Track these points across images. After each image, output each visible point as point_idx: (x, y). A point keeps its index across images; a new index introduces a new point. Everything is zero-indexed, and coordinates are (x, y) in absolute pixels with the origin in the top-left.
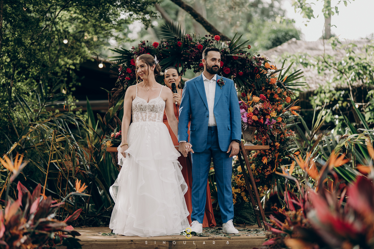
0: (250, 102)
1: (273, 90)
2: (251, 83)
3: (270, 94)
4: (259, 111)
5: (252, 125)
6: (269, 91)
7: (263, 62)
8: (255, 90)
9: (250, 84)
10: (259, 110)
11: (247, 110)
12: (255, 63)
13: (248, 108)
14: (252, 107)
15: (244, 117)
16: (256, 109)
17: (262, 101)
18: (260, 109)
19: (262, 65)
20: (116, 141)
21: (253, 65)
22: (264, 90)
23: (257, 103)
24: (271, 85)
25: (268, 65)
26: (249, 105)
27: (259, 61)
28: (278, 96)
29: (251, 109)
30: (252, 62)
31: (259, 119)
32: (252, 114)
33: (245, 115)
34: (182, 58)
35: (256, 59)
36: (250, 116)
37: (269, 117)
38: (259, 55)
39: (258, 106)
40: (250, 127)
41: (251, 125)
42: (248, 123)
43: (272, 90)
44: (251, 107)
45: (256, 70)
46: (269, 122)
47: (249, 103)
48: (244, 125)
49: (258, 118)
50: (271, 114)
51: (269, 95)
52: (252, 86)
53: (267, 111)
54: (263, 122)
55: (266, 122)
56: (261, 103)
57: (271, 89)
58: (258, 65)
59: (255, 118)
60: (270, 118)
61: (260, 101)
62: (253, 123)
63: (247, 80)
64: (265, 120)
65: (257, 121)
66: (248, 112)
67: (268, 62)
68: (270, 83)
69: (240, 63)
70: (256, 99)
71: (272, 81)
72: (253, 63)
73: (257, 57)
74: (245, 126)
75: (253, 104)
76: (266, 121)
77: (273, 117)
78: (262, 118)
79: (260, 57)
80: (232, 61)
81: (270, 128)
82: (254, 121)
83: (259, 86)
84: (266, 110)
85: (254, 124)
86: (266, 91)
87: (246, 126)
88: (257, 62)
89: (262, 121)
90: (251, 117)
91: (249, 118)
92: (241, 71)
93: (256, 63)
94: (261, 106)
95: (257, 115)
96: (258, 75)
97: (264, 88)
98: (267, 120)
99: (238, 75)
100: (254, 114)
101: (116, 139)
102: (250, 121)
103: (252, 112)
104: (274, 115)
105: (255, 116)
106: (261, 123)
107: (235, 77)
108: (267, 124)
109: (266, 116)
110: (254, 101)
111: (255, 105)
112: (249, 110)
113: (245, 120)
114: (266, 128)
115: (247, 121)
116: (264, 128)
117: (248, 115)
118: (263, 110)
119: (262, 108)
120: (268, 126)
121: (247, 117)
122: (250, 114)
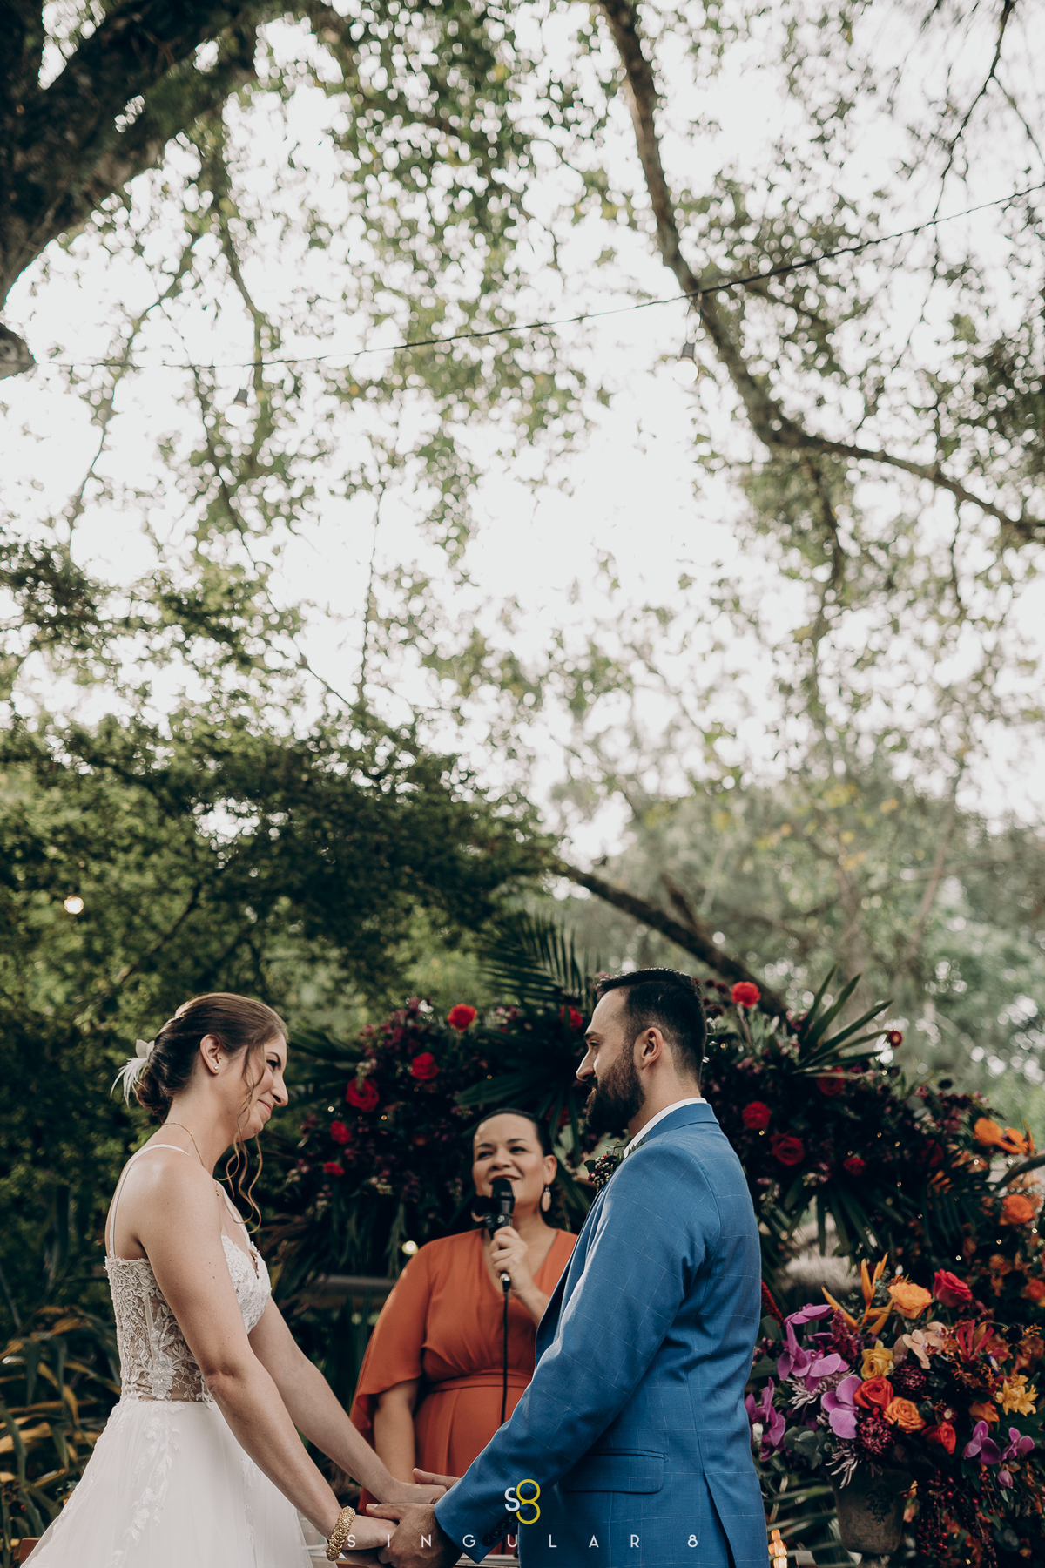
0: (875, 1312)
1: (1018, 1257)
2: (905, 1216)
3: (1006, 1278)
4: (925, 1372)
5: (884, 1458)
6: (997, 1259)
7: (965, 1114)
8: (924, 1250)
9: (900, 1219)
10: (926, 1365)
11: (855, 1363)
12: (925, 1116)
13: (865, 1352)
14: (889, 1344)
15: (836, 1402)
16: (912, 1358)
17: (948, 1311)
18: (931, 1357)
19: (962, 1132)
21: (917, 1126)
22: (975, 1255)
23: (920, 1323)
24: (1009, 1228)
25: (992, 1131)
26: (874, 1329)
27: (947, 1110)
29: (880, 1359)
30: (909, 1113)
31: (930, 1419)
32: (887, 1385)
33: (844, 1391)
35: (928, 1101)
36: (877, 1400)
37: (989, 1415)
38: (947, 1084)
39: (920, 1342)
40: (874, 1470)
41: (877, 1459)
42: (857, 1446)
43: (1012, 1258)
44: (880, 1343)
45: (931, 1151)
46: (986, 1447)
47: (872, 1320)
48: (836, 1456)
49: (923, 1415)
50: (999, 1396)
51: (998, 1284)
52: (910, 1233)
53: (976, 1375)
54: (952, 1444)
55: (974, 1448)
56: (938, 1326)
57: (1008, 1252)
58: (942, 1125)
59: (901, 1413)
60: (996, 1417)
61: (933, 1312)
62: (890, 1447)
63: (889, 1202)
64: (964, 1427)
65: (915, 1433)
66: (866, 1375)
67: (994, 1119)
68: (1003, 1222)
69: (851, 1114)
70: (910, 1296)
71: (1014, 1210)
72: (917, 1115)
73: (937, 1091)
74: (843, 1459)
75: (895, 1326)
76: (970, 1437)
77: (1016, 1417)
78: (948, 1415)
79: (949, 1092)
80: (811, 1102)
81: (999, 1485)
82: (895, 1429)
83: (945, 1232)
84: (970, 1366)
85: (898, 1453)
86: (986, 1261)
87: (851, 1465)
88: (935, 1115)
89: (947, 1436)
90: (882, 1409)
91: (867, 1411)
92: (857, 1156)
93: (927, 1118)
94: (939, 1343)
95: (914, 1396)
96: (940, 1175)
97: (972, 1246)
98: (980, 1434)
99: (839, 1173)
100: (899, 1389)
102: (875, 1435)
103: (886, 1373)
104: (1023, 1402)
105: (906, 1402)
106: (942, 1447)
107: (823, 1179)
108: (979, 1455)
109: (970, 1404)
110: (900, 1310)
111: (904, 1331)
112: (872, 1367)
113: (843, 1420)
114: (976, 1486)
115: (857, 1428)
116: (958, 1480)
117: (863, 1396)
118: (951, 1365)
119: (943, 1353)
120: (985, 1469)
121: (856, 1403)
122: (876, 1389)
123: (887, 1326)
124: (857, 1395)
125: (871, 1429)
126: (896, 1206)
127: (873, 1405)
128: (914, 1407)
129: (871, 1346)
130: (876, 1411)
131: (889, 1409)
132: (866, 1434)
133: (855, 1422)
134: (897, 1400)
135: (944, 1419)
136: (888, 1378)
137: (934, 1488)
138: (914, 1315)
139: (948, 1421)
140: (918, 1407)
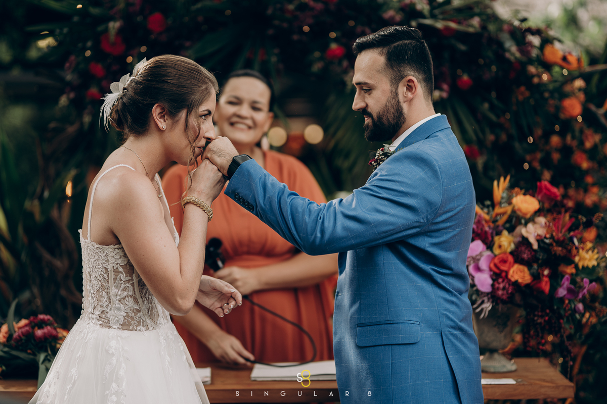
0: (501, 210)
1: (569, 136)
2: (498, 116)
3: (560, 151)
4: (535, 251)
5: (510, 300)
6: (555, 140)
7: (536, 41)
8: (510, 137)
10: (535, 246)
11: (489, 246)
12: (512, 48)
13: (496, 238)
14: (511, 230)
15: (478, 269)
16: (525, 241)
18: (538, 241)
19: (534, 53)
20: (18, 358)
21: (507, 55)
22: (542, 137)
23: (531, 220)
24: (565, 119)
25: (554, 52)
26: (500, 222)
27: (524, 37)
28: (584, 156)
29: (506, 241)
30: (500, 45)
31: (536, 277)
32: (510, 259)
33: (483, 264)
34: (271, 32)
36: (504, 268)
37: (570, 270)
38: (524, 20)
39: (533, 232)
40: (502, 308)
41: (504, 302)
42: (493, 296)
43: (565, 137)
44: (505, 233)
46: (569, 290)
47: (499, 216)
48: (479, 302)
49: (532, 274)
50: (577, 259)
51: (556, 156)
53: (565, 248)
54: (547, 289)
55: (562, 292)
56: (542, 220)
57: (562, 134)
58: (521, 51)
59: (519, 274)
60: (574, 271)
61: (538, 213)
62: (511, 297)
63: (486, 105)
64: (556, 277)
65: (527, 286)
66: (496, 251)
67: (555, 43)
68: (561, 116)
69: (463, 47)
70: (526, 203)
71: (568, 109)
72: (506, 47)
73: (517, 24)
74: (483, 302)
75: (514, 221)
76: (559, 285)
77: (586, 270)
78: (546, 272)
79: (525, 25)
82: (516, 285)
83: (524, 122)
84: (560, 243)
85: (518, 298)
86: (548, 141)
87: (488, 306)
88: (518, 45)
89: (546, 286)
90: (507, 273)
91: (498, 275)
92: (466, 77)
93: (514, 49)
94: (542, 232)
95: (528, 264)
96: (523, 89)
97: (539, 132)
98: (566, 283)
99: (454, 91)
100: (518, 260)
101: (16, 348)
102: (504, 288)
103: (509, 250)
104: (590, 260)
105: (521, 267)
106: (542, 292)
107: (445, 95)
108: (565, 296)
109: (559, 265)
110: (519, 213)
111: (520, 223)
112: (500, 247)
113: (484, 281)
114: (562, 312)
115: (493, 286)
116: (552, 310)
117: (495, 265)
118: (551, 245)
119: (545, 237)
120: (567, 302)
121: (491, 270)
122: (504, 261)
123: (509, 220)
124: (492, 265)
125: (501, 286)
126: (492, 108)
127: (502, 271)
128: (526, 269)
129: (499, 233)
130: (504, 274)
131: (511, 272)
132: (498, 289)
133: (490, 281)
134: (516, 266)
135: (543, 275)
136: (512, 253)
137: (538, 316)
138: (528, 216)
139: (547, 276)
140: (529, 269)
